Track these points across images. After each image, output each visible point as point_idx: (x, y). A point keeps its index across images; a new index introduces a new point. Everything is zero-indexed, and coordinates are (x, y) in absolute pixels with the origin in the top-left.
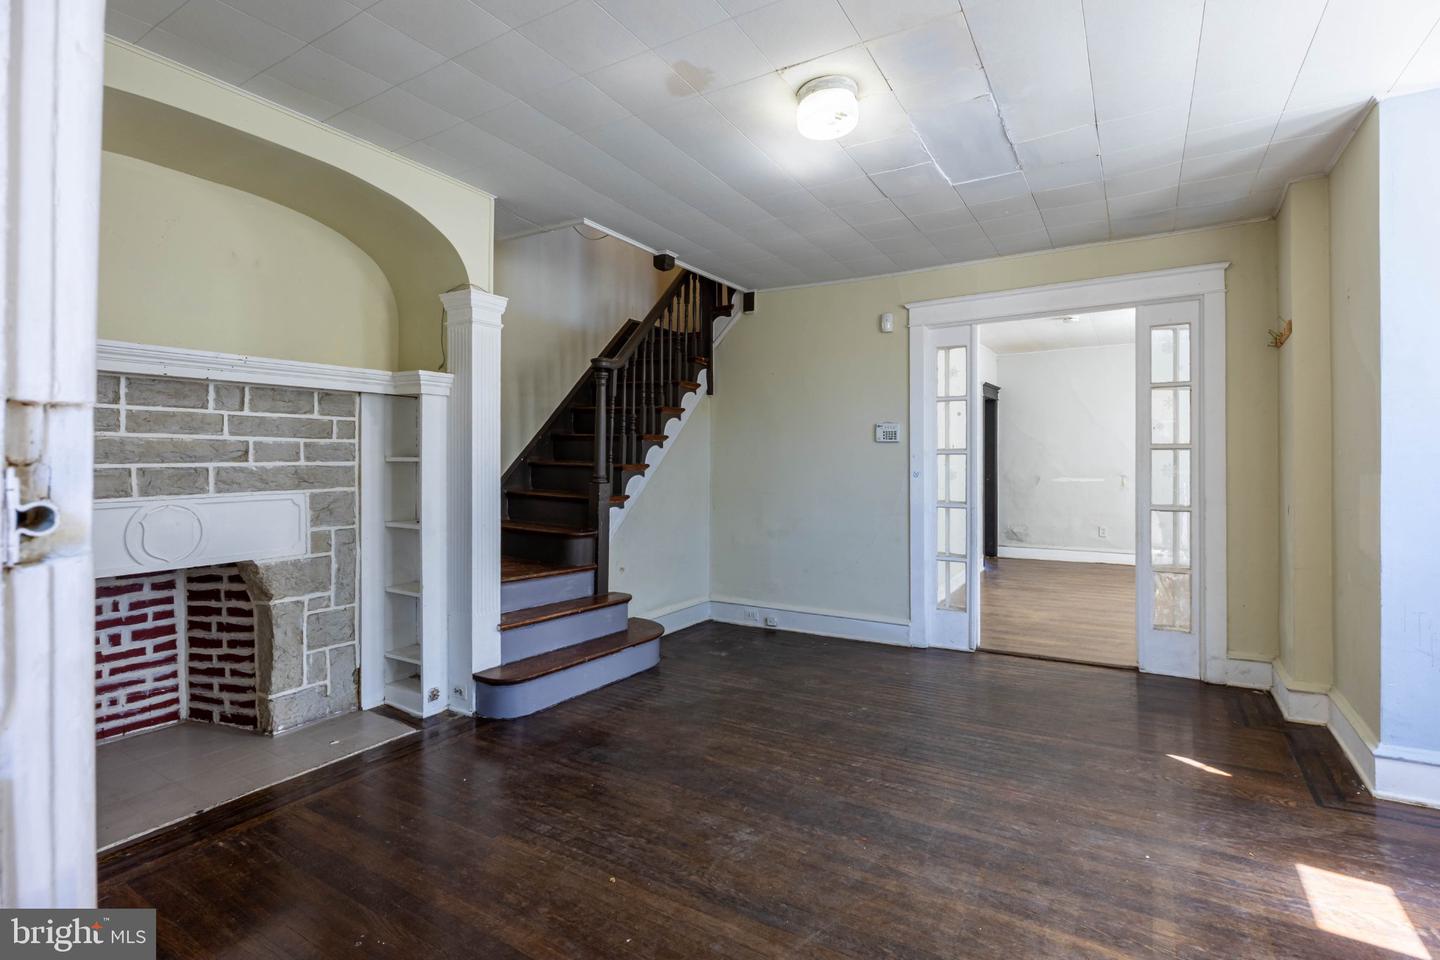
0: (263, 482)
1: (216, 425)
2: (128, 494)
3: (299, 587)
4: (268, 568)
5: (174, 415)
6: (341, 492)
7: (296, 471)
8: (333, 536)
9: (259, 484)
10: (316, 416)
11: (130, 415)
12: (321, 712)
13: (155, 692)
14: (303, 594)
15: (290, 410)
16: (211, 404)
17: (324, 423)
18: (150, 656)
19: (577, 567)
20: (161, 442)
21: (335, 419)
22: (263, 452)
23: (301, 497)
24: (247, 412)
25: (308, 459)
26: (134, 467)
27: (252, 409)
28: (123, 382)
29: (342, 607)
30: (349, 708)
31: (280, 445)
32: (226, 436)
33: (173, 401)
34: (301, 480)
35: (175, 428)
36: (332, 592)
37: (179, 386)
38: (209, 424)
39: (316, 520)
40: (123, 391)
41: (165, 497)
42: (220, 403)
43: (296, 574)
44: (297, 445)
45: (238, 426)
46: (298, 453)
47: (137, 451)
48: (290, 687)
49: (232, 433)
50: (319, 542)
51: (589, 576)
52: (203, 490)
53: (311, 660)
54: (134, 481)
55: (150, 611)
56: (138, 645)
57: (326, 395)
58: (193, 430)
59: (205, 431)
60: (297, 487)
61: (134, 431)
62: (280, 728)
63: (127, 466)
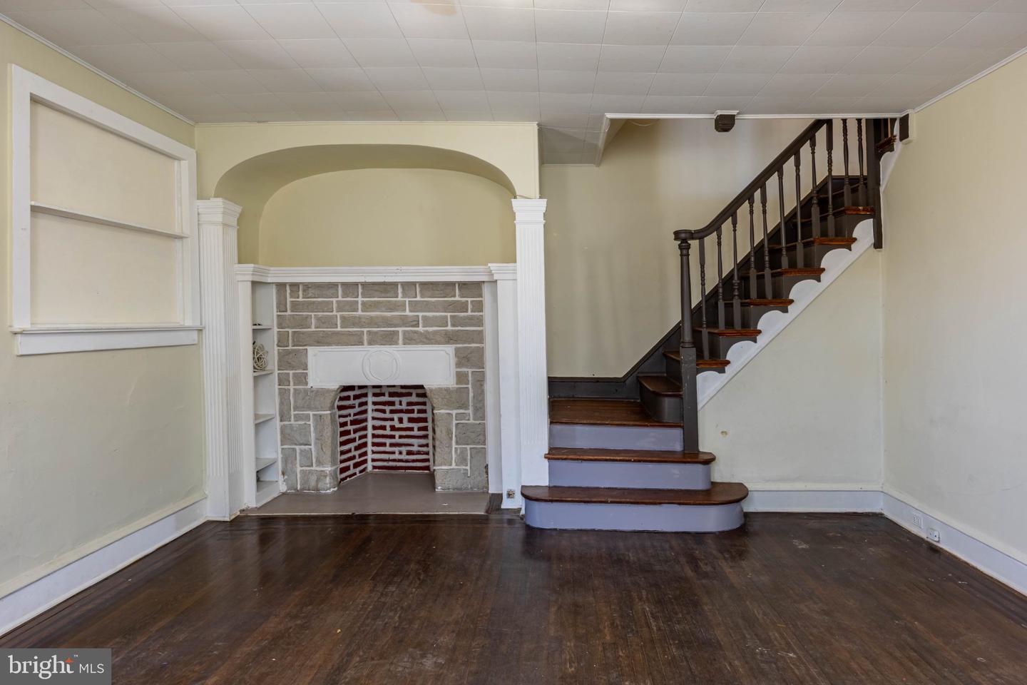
0: (427, 339)
1: (401, 306)
2: (363, 345)
3: (449, 405)
4: (431, 390)
5: (382, 302)
6: (475, 347)
7: (446, 333)
8: (470, 375)
9: (425, 340)
10: (457, 298)
11: (363, 303)
12: (465, 486)
13: (419, 453)
14: (452, 410)
15: (442, 295)
16: (400, 295)
17: (463, 303)
18: (416, 433)
19: (663, 422)
20: (377, 317)
21: (469, 300)
22: (427, 322)
23: (450, 349)
24: (419, 298)
25: (453, 325)
26: (365, 330)
27: (422, 297)
28: (360, 287)
29: (478, 422)
30: (483, 489)
31: (436, 317)
32: (407, 313)
33: (383, 295)
34: (449, 338)
35: (384, 309)
36: (470, 411)
37: (385, 286)
38: (399, 306)
39: (459, 365)
40: (360, 291)
41: (378, 346)
42: (405, 295)
43: (447, 397)
44: (447, 316)
45: (415, 307)
46: (447, 322)
47: (367, 321)
48: (445, 465)
49: (411, 311)
50: (461, 378)
51: (677, 433)
52: (397, 343)
53: (459, 451)
54: (365, 337)
55: (416, 408)
56: (411, 425)
57: (463, 285)
58: (391, 310)
59: (397, 310)
60: (448, 343)
61: (365, 312)
62: (439, 488)
63: (362, 329)
